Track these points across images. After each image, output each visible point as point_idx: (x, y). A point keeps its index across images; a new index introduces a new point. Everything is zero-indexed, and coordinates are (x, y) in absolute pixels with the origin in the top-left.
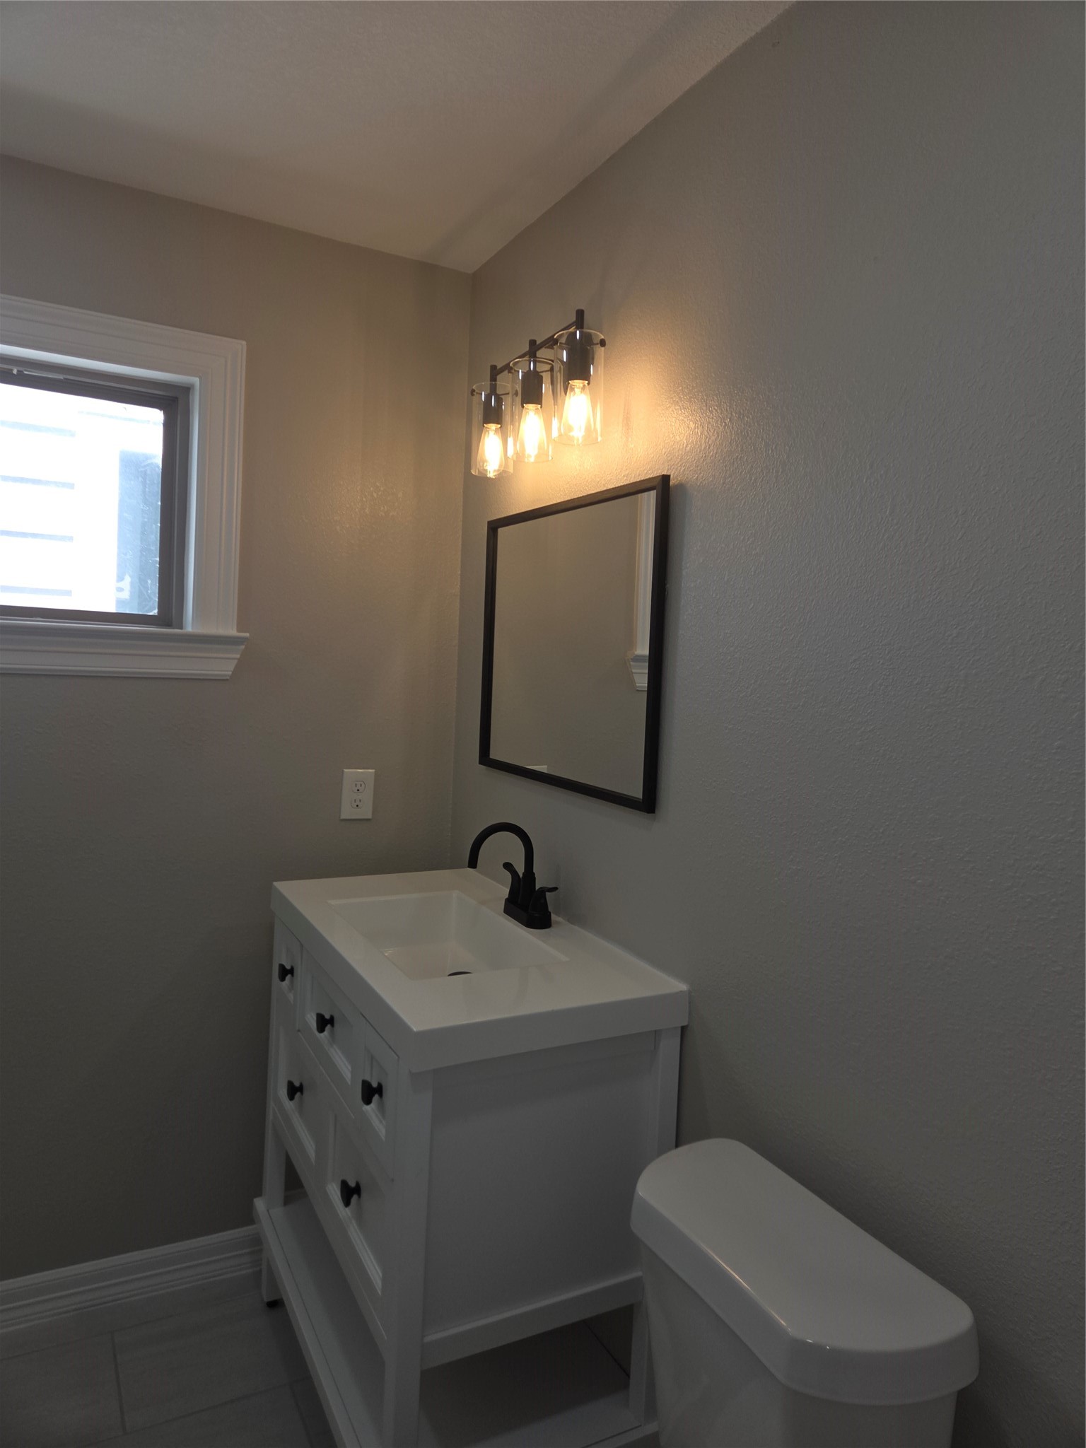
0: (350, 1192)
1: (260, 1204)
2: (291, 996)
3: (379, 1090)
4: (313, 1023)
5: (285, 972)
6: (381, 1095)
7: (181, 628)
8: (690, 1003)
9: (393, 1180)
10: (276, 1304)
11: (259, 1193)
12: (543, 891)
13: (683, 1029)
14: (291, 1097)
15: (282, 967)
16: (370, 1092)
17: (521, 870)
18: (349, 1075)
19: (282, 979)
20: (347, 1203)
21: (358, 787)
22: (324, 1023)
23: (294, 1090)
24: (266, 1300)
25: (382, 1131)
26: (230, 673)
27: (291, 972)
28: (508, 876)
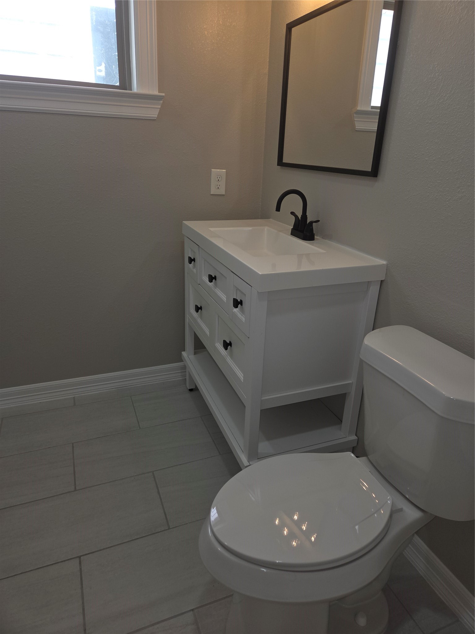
0: (227, 345)
1: (184, 354)
2: (195, 270)
3: (241, 303)
4: (206, 279)
5: (191, 260)
6: (242, 305)
7: (132, 91)
8: (387, 270)
9: (249, 338)
10: (194, 390)
11: (184, 351)
12: (311, 223)
13: (382, 281)
14: (197, 311)
15: (190, 258)
16: (237, 303)
17: (300, 215)
18: (225, 299)
19: (190, 263)
20: (226, 349)
21: (218, 179)
22: (212, 278)
23: (198, 309)
24: (189, 389)
25: (244, 319)
26: (157, 116)
27: (194, 260)
28: (293, 218)
